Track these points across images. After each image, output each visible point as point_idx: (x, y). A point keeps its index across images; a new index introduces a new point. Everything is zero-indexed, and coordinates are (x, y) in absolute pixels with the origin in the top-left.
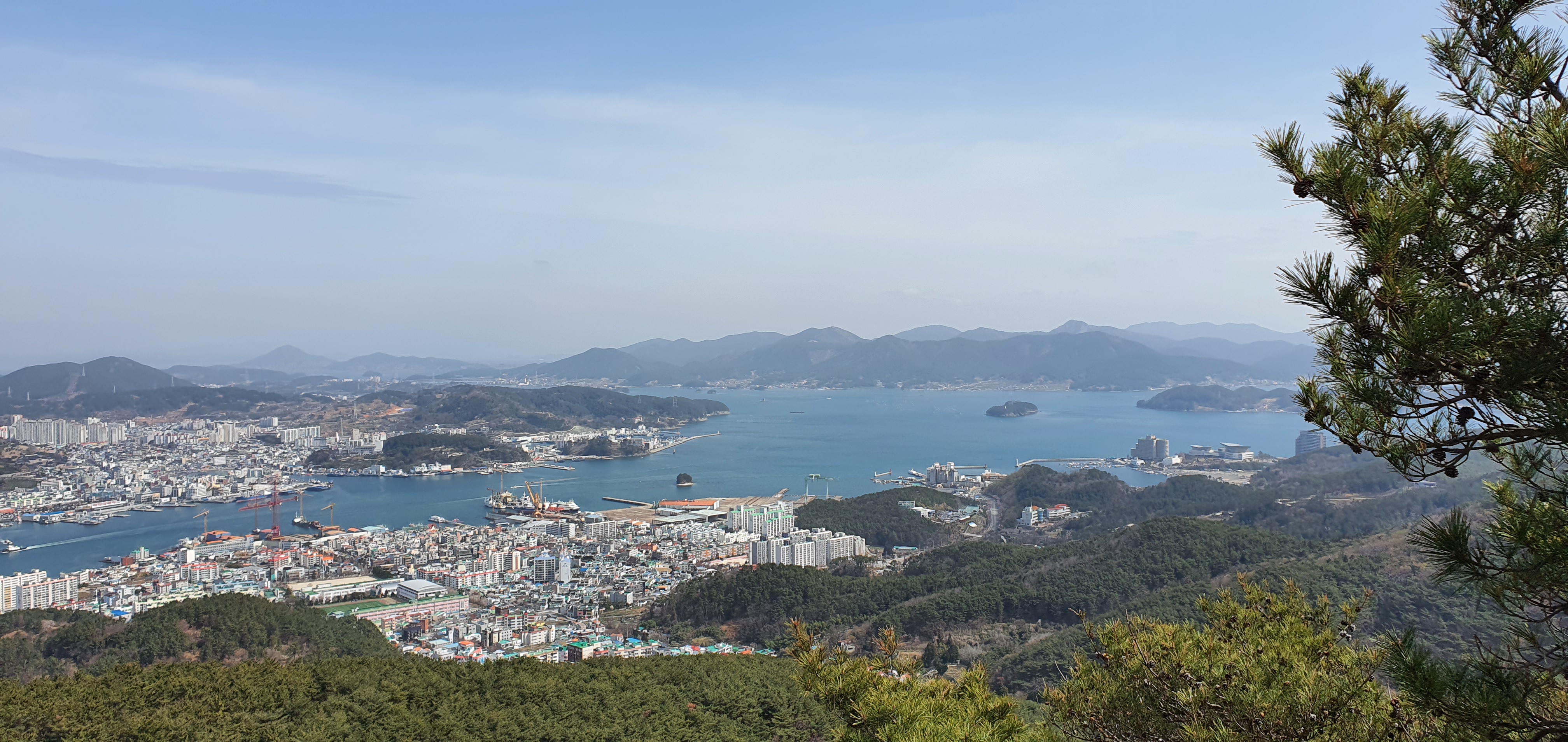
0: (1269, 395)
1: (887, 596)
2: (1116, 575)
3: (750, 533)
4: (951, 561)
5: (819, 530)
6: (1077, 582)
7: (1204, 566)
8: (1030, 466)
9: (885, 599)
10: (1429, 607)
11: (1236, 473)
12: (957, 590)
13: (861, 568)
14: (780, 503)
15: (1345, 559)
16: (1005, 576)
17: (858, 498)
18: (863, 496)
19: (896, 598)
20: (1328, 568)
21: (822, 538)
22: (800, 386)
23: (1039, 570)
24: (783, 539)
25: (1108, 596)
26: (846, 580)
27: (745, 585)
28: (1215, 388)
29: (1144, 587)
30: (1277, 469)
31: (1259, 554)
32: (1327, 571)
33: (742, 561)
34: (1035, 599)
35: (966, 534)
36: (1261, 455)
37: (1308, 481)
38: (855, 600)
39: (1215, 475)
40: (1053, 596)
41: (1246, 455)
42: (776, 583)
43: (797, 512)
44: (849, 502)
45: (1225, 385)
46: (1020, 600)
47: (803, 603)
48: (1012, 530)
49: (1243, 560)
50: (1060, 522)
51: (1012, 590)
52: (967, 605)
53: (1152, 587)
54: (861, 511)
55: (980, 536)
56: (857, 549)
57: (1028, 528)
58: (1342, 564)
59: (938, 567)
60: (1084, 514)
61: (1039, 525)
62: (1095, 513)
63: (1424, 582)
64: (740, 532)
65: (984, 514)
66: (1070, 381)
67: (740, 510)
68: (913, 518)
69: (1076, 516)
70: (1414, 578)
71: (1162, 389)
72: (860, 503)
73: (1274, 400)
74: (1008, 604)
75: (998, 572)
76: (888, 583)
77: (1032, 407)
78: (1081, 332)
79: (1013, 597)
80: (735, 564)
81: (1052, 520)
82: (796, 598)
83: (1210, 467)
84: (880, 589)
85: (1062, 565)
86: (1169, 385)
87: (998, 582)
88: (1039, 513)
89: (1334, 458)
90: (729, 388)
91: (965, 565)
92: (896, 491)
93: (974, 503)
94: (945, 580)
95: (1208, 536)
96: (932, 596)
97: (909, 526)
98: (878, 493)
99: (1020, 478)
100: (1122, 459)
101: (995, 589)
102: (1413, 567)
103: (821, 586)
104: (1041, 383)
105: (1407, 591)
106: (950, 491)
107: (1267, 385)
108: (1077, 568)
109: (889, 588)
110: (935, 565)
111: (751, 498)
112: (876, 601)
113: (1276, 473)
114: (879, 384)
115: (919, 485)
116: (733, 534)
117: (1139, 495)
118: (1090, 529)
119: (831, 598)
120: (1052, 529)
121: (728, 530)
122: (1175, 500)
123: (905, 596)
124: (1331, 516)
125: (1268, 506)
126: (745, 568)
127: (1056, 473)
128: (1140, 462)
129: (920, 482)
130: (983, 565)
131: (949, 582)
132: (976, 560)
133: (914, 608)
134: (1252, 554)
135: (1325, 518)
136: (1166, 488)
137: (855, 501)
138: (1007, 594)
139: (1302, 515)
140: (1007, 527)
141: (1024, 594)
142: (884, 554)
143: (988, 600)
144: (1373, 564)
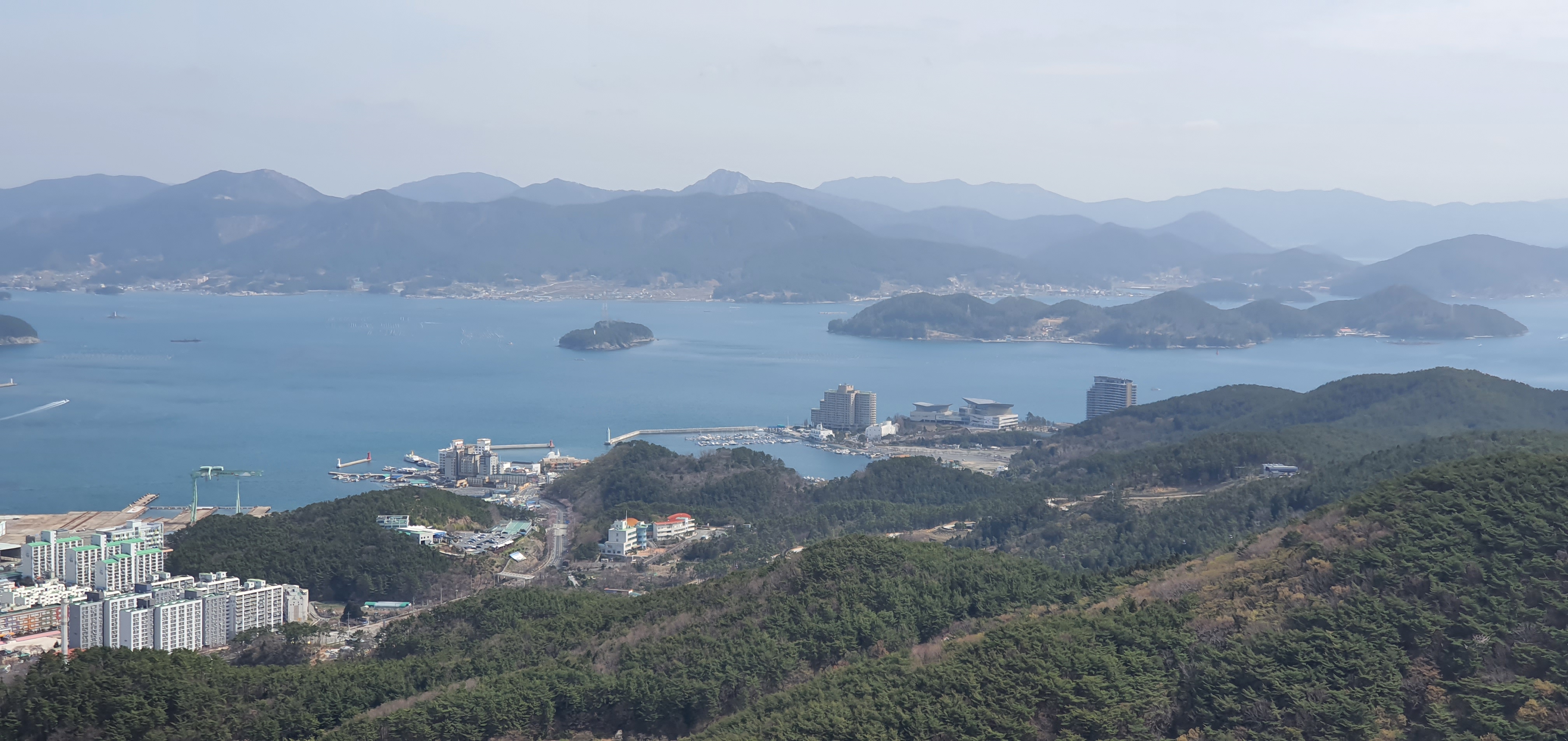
0: (1051, 312)
1: (338, 700)
2: (757, 644)
3: (68, 585)
4: (468, 627)
5: (214, 576)
6: (690, 660)
7: (908, 624)
8: (630, 444)
9: (333, 705)
10: (1256, 684)
11: (987, 452)
12: (470, 684)
13: (296, 648)
14: (137, 523)
15: (1132, 607)
16: (562, 653)
17: (299, 510)
18: (308, 507)
19: (355, 703)
20: (1103, 623)
21: (218, 591)
22: (195, 287)
23: (623, 639)
24: (135, 597)
25: (742, 683)
26: (258, 674)
27: (46, 694)
28: (962, 299)
29: (804, 664)
30: (1053, 445)
31: (999, 600)
32: (1102, 629)
33: (46, 642)
34: (613, 693)
35: (505, 574)
36: (1032, 420)
37: (1101, 465)
38: (273, 713)
39: (947, 455)
40: (645, 687)
41: (1006, 420)
42: (112, 687)
43: (172, 540)
44: (276, 521)
45: (980, 294)
46: (586, 696)
47: (168, 723)
48: (590, 564)
49: (973, 611)
50: (675, 547)
51: (570, 679)
52: (487, 710)
53: (817, 663)
54: (302, 536)
55: (529, 577)
56: (291, 609)
57: (618, 559)
58: (1127, 614)
59: (442, 641)
60: (719, 531)
61: (639, 554)
62: (739, 529)
63: (1252, 643)
64: (48, 585)
65: (541, 535)
66: (715, 283)
67: (47, 541)
68: (404, 548)
69: (705, 534)
70: (1236, 636)
71: (873, 299)
72: (301, 520)
73: (1059, 321)
74: (563, 705)
75: (550, 646)
76: (342, 676)
77: (642, 331)
78: (736, 192)
79: (573, 691)
80: (32, 648)
81: (663, 544)
82: (152, 714)
83: (944, 442)
84: (324, 689)
85: (663, 629)
86: (886, 291)
87: (548, 665)
88: (639, 531)
89: (1145, 423)
90: (39, 289)
91: (493, 633)
92: (375, 496)
93: (522, 514)
94: (451, 664)
95: (917, 572)
96: (424, 697)
97: (396, 563)
98: (338, 501)
99: (610, 466)
100: (796, 428)
101: (541, 678)
102: (1237, 619)
103: (206, 689)
104: (663, 286)
105: (1225, 659)
106: (481, 492)
107: (1051, 294)
108: (690, 634)
109: (343, 684)
110: (436, 637)
111: (77, 514)
112: (316, 710)
113: (1052, 451)
114: (359, 285)
115: (422, 483)
116: (30, 590)
117: (817, 494)
118: (727, 558)
119: (226, 709)
120: (661, 560)
121: (21, 580)
122: (878, 502)
123: (373, 698)
124: (1129, 528)
125: (1031, 510)
126: (47, 659)
127: (676, 455)
128: (825, 433)
129: (425, 477)
130: (524, 633)
131: (458, 667)
132: (513, 625)
133: (385, 721)
134: (987, 602)
135: (1119, 531)
136: (865, 480)
137: (293, 518)
138: (562, 687)
139: (1084, 525)
140: (580, 559)
141: (593, 686)
142: (344, 618)
143: (526, 699)
144: (1175, 614)
